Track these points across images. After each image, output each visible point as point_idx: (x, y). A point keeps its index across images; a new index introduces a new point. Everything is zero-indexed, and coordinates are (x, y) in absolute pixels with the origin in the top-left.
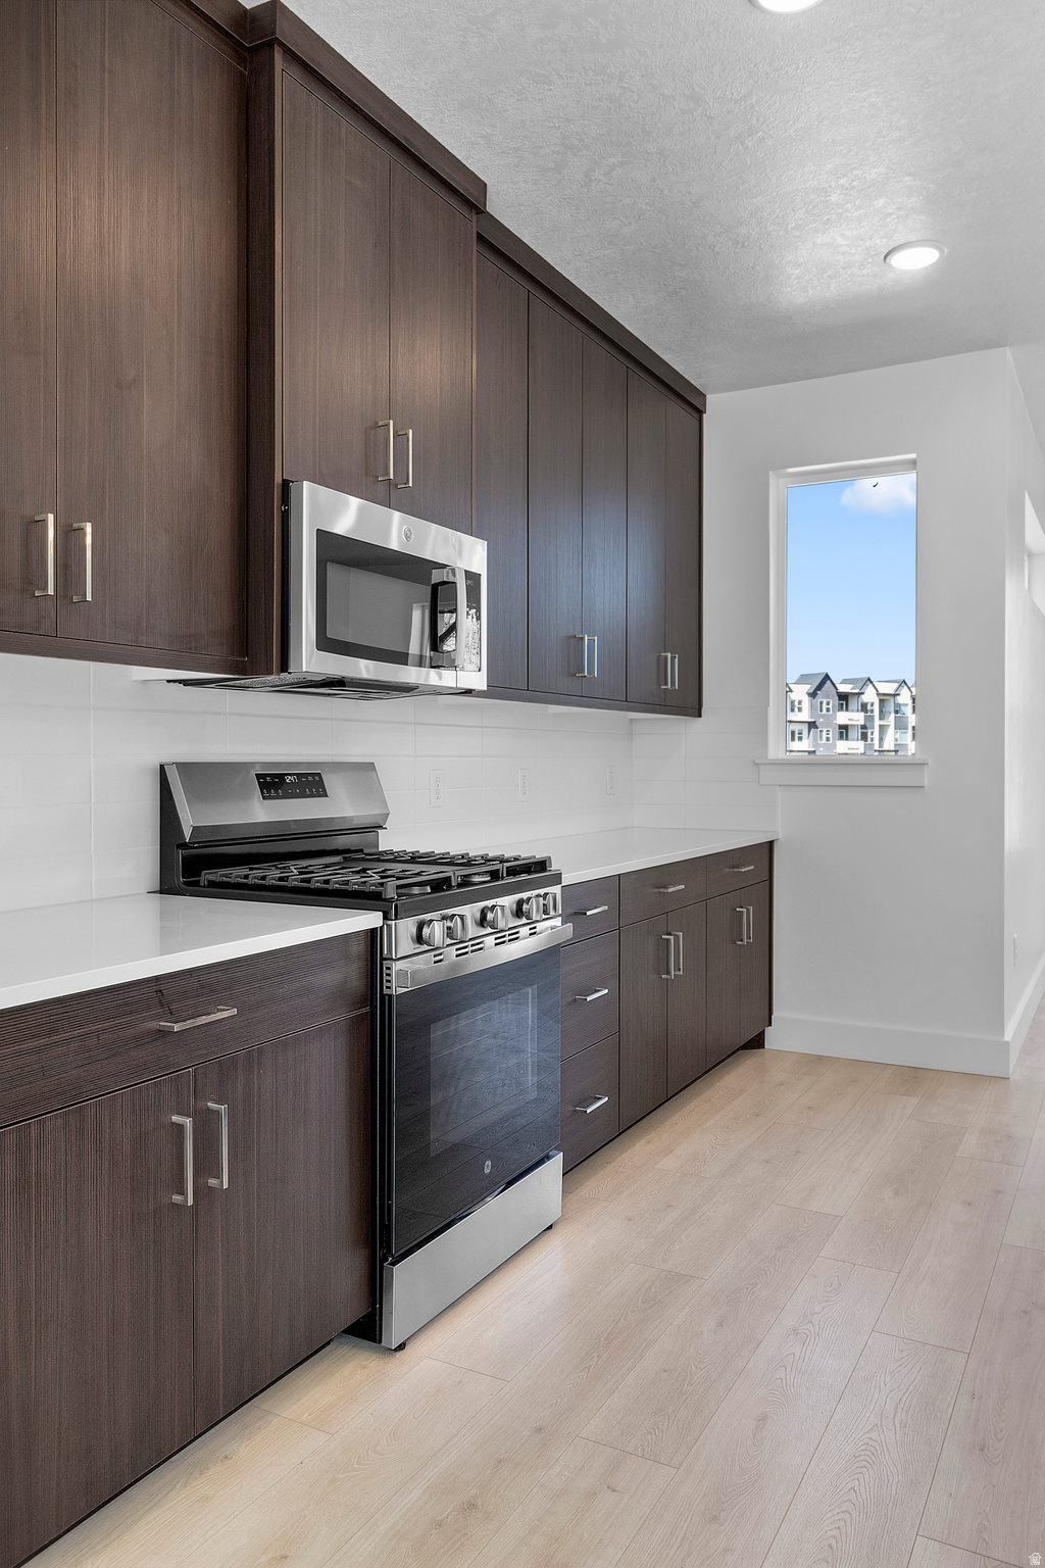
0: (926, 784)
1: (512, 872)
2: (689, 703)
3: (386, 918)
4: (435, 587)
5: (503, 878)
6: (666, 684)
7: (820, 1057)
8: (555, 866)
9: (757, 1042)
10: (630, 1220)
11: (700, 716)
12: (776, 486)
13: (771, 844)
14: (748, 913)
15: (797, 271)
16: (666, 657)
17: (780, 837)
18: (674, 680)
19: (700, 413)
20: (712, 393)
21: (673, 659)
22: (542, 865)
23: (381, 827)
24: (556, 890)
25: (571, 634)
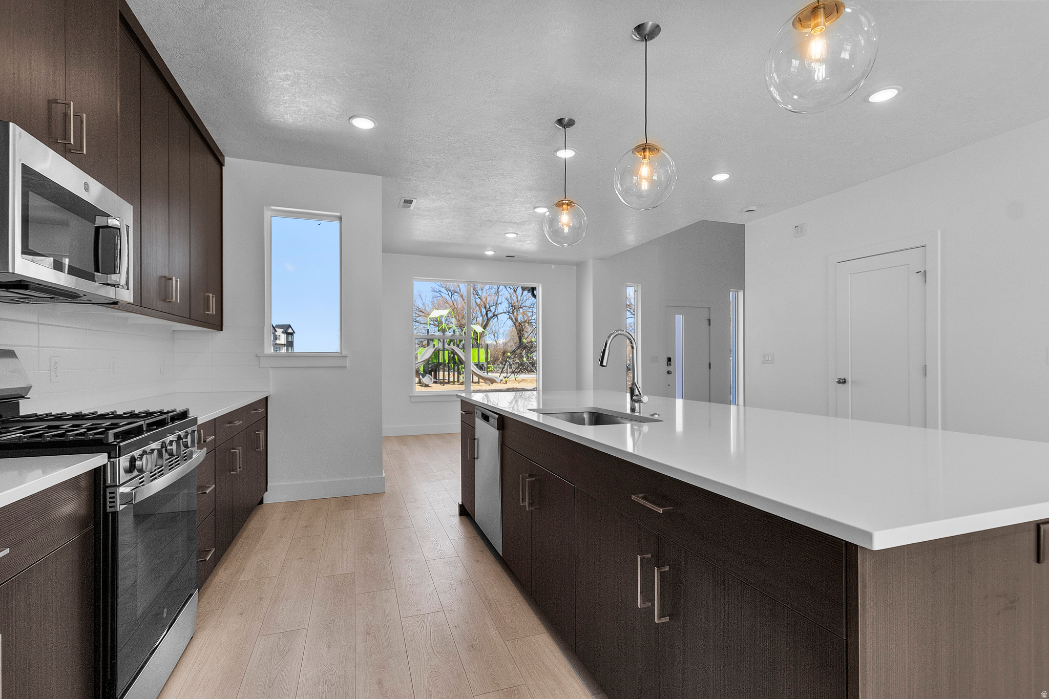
0: (347, 366)
1: (173, 419)
2: (217, 323)
3: (109, 457)
4: (97, 229)
5: (168, 424)
6: (209, 311)
7: (296, 502)
8: (192, 415)
9: (261, 502)
10: (241, 614)
11: (222, 330)
12: (267, 214)
13: (267, 398)
14: (262, 432)
15: (306, 109)
16: (209, 296)
17: (271, 394)
18: (212, 311)
19: (221, 164)
20: (228, 156)
21: (213, 297)
22: (184, 415)
23: (23, 397)
24: (195, 428)
25: (163, 275)
